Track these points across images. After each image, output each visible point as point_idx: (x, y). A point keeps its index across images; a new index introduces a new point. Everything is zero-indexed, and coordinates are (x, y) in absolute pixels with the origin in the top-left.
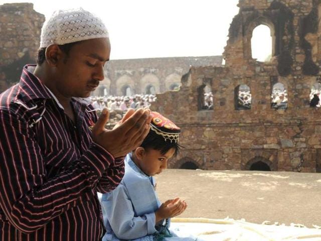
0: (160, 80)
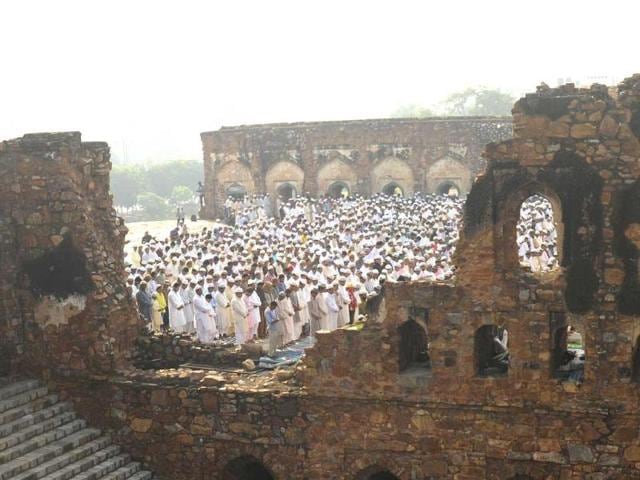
0: (415, 172)
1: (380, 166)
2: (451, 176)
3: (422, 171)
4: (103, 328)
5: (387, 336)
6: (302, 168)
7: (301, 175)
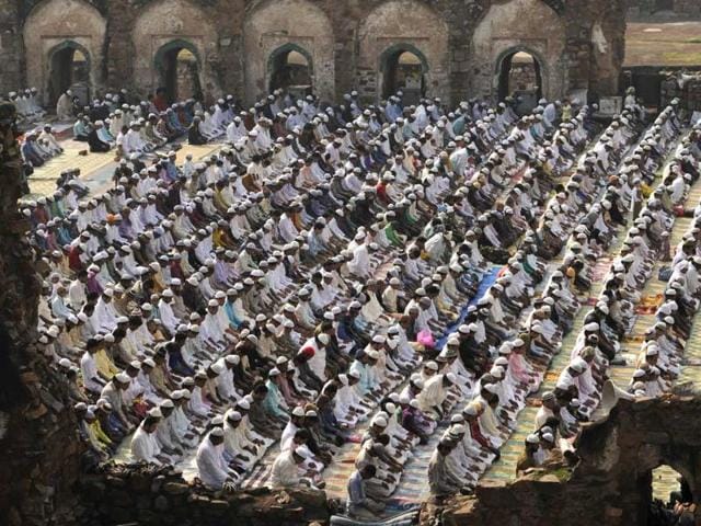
0: (336, 26)
1: (266, 12)
2: (407, 34)
3: (352, 25)
4: (36, 471)
5: (618, 494)
6: (103, 12)
7: (99, 25)
